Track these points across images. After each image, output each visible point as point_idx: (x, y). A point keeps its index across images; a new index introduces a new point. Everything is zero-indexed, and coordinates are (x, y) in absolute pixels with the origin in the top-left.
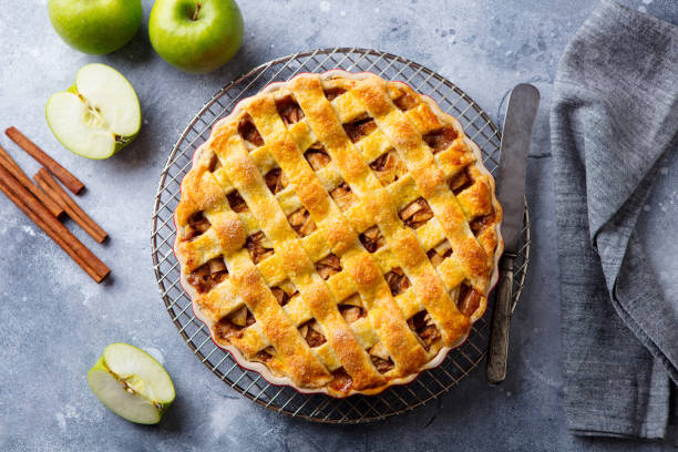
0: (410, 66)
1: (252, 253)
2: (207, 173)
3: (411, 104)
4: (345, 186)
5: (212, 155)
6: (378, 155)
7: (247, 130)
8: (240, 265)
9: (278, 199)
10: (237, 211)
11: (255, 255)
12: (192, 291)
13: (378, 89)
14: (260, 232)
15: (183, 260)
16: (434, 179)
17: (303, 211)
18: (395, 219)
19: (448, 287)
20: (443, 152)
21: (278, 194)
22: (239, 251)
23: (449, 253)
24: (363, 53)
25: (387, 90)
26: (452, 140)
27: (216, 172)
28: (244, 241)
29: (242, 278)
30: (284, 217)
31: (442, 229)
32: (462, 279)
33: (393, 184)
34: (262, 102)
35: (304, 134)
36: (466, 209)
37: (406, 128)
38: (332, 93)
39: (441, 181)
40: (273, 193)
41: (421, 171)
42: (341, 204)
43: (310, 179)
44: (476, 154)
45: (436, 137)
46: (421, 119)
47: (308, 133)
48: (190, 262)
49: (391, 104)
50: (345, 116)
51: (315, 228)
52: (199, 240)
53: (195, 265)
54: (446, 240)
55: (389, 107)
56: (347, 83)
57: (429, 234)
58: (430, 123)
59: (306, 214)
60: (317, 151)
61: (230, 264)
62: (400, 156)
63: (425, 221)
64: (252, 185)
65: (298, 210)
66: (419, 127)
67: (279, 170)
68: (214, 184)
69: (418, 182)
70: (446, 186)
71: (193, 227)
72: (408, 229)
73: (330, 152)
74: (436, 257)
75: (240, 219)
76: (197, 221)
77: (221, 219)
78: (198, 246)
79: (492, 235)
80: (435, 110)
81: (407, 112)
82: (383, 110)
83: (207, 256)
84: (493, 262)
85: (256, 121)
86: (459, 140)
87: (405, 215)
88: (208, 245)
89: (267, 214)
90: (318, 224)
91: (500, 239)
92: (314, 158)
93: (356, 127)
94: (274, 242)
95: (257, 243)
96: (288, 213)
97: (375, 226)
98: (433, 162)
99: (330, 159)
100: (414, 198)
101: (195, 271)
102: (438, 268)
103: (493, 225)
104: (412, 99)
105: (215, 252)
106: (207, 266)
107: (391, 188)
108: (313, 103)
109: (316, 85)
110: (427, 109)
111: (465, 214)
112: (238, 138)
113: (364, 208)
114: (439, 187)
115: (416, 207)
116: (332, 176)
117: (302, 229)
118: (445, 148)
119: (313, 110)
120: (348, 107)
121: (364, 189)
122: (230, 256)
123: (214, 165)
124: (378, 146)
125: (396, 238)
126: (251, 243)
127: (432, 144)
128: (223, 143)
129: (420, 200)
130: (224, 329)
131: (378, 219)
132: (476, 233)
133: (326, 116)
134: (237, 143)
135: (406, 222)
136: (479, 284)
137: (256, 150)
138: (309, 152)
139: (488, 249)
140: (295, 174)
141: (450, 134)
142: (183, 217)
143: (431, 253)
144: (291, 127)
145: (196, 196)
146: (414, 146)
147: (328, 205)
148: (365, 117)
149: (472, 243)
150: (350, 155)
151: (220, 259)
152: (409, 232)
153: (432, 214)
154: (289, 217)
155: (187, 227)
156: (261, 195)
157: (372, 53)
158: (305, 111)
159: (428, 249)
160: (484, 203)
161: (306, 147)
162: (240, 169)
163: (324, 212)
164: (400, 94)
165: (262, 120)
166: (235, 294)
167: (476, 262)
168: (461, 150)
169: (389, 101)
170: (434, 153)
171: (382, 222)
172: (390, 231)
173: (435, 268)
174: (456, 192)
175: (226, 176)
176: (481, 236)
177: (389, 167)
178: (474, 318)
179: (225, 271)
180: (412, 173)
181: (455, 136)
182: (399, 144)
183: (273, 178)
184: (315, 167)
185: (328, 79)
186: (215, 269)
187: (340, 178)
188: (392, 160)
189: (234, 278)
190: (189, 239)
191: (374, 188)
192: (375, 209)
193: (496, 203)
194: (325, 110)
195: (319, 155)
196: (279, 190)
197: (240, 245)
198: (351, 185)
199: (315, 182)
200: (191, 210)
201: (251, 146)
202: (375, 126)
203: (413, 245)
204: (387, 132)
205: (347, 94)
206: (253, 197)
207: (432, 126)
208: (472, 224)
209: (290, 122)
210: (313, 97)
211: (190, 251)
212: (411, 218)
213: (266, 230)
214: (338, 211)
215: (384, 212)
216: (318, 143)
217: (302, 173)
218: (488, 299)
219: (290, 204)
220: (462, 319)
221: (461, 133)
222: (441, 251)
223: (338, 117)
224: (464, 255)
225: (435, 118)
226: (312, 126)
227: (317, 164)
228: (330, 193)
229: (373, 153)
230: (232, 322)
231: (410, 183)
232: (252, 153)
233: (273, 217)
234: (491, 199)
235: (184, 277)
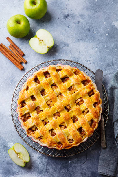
0: (77, 64)
1: (37, 112)
2: (26, 91)
3: (78, 73)
4: (61, 94)
5: (27, 86)
6: (70, 86)
7: (36, 80)
8: (34, 115)
9: (44, 98)
10: (33, 101)
11: (38, 112)
12: (21, 121)
13: (70, 70)
14: (39, 106)
15: (19, 113)
16: (84, 93)
17: (50, 101)
18: (74, 103)
19: (88, 121)
20: (87, 86)
21: (44, 96)
22: (34, 111)
23: (88, 112)
24: (64, 61)
25: (72, 70)
26: (89, 83)
27: (28, 91)
28: (35, 108)
29: (34, 118)
30: (46, 102)
31: (86, 106)
32: (92, 119)
33: (74, 94)
34: (40, 73)
35: (51, 81)
36: (93, 101)
37: (77, 79)
38: (58, 70)
39: (86, 93)
40: (43, 96)
41: (81, 91)
42: (60, 99)
43: (52, 92)
44: (95, 86)
45: (85, 82)
46: (81, 77)
47: (52, 80)
48: (21, 114)
49: (73, 73)
50: (61, 76)
51: (53, 105)
52: (23, 108)
53: (22, 115)
54: (87, 109)
55: (73, 74)
56: (62, 68)
57: (83, 107)
58: (83, 78)
59: (51, 101)
60: (54, 85)
61: (31, 114)
62: (76, 87)
63: (82, 104)
64: (37, 94)
65: (49, 100)
66: (81, 79)
67: (44, 90)
68: (28, 94)
69: (80, 93)
70: (87, 95)
71: (22, 105)
72: (78, 105)
73: (57, 85)
74: (85, 113)
75: (34, 103)
76: (23, 103)
77: (29, 103)
78: (23, 110)
79: (99, 107)
80: (85, 75)
81: (77, 75)
82: (71, 75)
83: (25, 112)
84: (100, 114)
85: (38, 77)
86: (91, 82)
87: (77, 102)
88: (26, 109)
89: (41, 101)
90: (54, 104)
91: (101, 108)
92: (53, 87)
93: (64, 79)
94: (43, 109)
95: (38, 109)
96: (47, 101)
97: (69, 105)
98: (84, 88)
99: (57, 87)
100: (79, 98)
101: (22, 116)
102: (85, 116)
103: (100, 105)
104: (79, 72)
105: (28, 111)
106: (25, 115)
107: (73, 95)
108: (53, 73)
109: (54, 68)
110: (82, 75)
111: (92, 102)
112: (34, 82)
113: (66, 100)
114: (85, 95)
115: (79, 100)
116: (58, 92)
117: (50, 105)
118: (87, 85)
119: (53, 75)
120: (62, 74)
121: (66, 95)
122: (31, 112)
123: (27, 89)
124: (70, 84)
125: (74, 108)
126: (37, 109)
127: (84, 84)
128: (29, 83)
129: (81, 98)
130: (30, 131)
131: (70, 103)
132: (95, 107)
133: (56, 76)
134: (33, 83)
135: (77, 104)
136: (96, 120)
137: (38, 85)
138: (52, 86)
139: (98, 111)
140: (48, 91)
141: (88, 81)
142: (19, 102)
143: (83, 112)
144: (47, 79)
145: (23, 97)
146: (79, 84)
147: (57, 99)
148: (67, 76)
149: (94, 109)
150: (63, 86)
151: (29, 113)
152: (78, 107)
153: (84, 102)
154: (47, 102)
155: (20, 105)
156: (39, 96)
157: (67, 60)
158: (51, 75)
159: (83, 111)
160: (97, 99)
161: (51, 84)
162: (34, 90)
163: (56, 101)
164: (75, 71)
165: (40, 77)
166: (33, 122)
167: (95, 114)
168: (91, 85)
169: (73, 72)
170: (84, 86)
171: (71, 104)
172: (73, 106)
173: (84, 116)
174: (90, 96)
175: (30, 91)
176: (96, 108)
177: (73, 89)
178: (94, 129)
179: (30, 116)
180: (79, 91)
181: (90, 82)
182: (75, 83)
183: (43, 92)
184: (53, 89)
185: (57, 67)
186: (27, 115)
187: (60, 92)
188: (73, 87)
189: (32, 118)
190: (21, 108)
191: (69, 95)
192: (69, 100)
193: (100, 99)
194: (56, 75)
195: (55, 86)
196: (44, 95)
197: (34, 110)
198: (63, 94)
199: (53, 93)
200: (21, 100)
201: (37, 84)
202: (69, 79)
203: (79, 110)
204: (72, 81)
205: (62, 70)
206: (37, 97)
207: (84, 79)
208: (94, 104)
209: (47, 78)
210: (53, 71)
211: (21, 111)
212: (78, 103)
213: (41, 106)
214: (59, 101)
215: (71, 101)
216: (54, 83)
217: (50, 91)
218: (98, 124)
219: (47, 99)
220: (91, 129)
221: (91, 81)
222: (86, 111)
223: (59, 76)
224: (92, 112)
225: (84, 77)
226: (53, 79)
227: (54, 88)
228: (57, 96)
229: (68, 86)
230: (31, 129)
231: (78, 94)
232: (37, 86)
233: (42, 102)
234: (99, 98)
235: (19, 118)
